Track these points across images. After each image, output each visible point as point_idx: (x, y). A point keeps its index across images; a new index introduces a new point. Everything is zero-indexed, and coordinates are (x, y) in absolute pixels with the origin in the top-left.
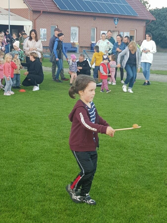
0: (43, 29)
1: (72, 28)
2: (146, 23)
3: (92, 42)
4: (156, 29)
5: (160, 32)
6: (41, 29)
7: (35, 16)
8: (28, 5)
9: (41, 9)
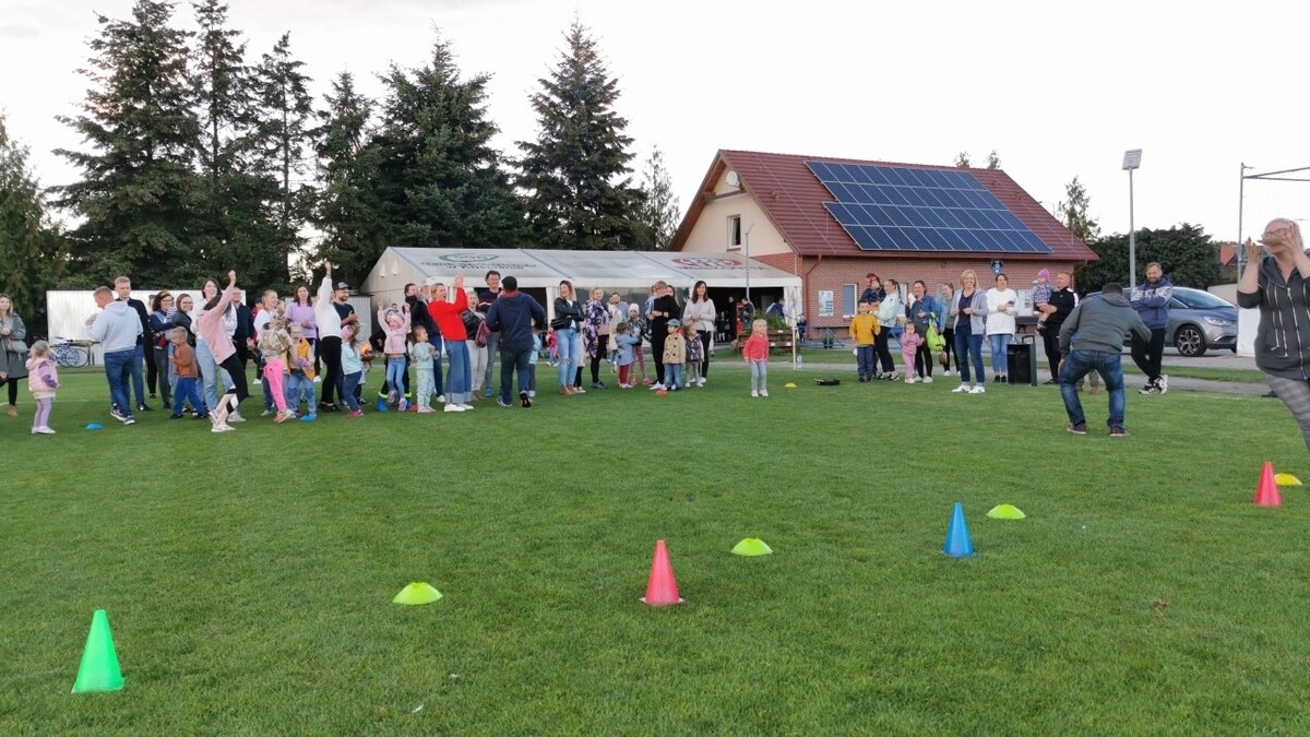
0: (826, 292)
2: (1076, 269)
6: (820, 292)
7: (809, 265)
8: (792, 245)
9: (820, 252)
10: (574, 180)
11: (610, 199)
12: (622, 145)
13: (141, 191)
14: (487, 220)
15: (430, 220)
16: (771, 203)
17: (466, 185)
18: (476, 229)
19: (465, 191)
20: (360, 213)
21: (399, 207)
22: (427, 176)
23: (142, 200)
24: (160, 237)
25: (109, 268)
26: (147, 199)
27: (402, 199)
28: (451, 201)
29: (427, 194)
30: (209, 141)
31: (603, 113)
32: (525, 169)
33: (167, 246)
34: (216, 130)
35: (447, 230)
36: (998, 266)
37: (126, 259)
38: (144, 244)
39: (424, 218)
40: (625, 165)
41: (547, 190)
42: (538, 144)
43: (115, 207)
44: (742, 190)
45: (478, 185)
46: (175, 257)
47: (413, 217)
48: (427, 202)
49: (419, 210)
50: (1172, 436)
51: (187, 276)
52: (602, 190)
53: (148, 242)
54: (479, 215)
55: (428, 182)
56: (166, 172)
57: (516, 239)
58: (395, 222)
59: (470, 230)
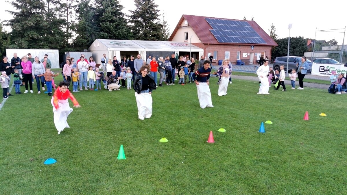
0: (210, 53)
1: (226, 52)
2: (272, 48)
3: (238, 59)
4: (281, 50)
5: (284, 52)
6: (208, 53)
7: (205, 46)
8: (201, 41)
9: (209, 43)
10: (144, 21)
11: (154, 27)
12: (157, 12)
13: (30, 22)
14: (122, 32)
15: (107, 32)
16: (196, 30)
17: (116, 22)
18: (119, 34)
19: (116, 24)
20: (88, 29)
21: (98, 28)
22: (106, 20)
23: (30, 25)
24: (35, 35)
25: (22, 43)
26: (32, 25)
27: (99, 25)
28: (113, 27)
29: (106, 25)
30: (47, 8)
31: (152, 3)
32: (131, 18)
33: (37, 37)
34: (49, 5)
35: (111, 34)
36: (253, 47)
37: (26, 40)
38: (31, 37)
39: (105, 31)
40: (158, 18)
41: (137, 24)
42: (135, 11)
43: (23, 26)
44: (189, 25)
45: (119, 22)
46: (39, 40)
47: (102, 30)
48: (106, 27)
49: (104, 29)
50: (299, 101)
51: (42, 45)
52: (152, 24)
53: (32, 36)
54: (120, 31)
55: (106, 21)
56: (36, 17)
57: (129, 37)
58: (97, 32)
59: (117, 34)
